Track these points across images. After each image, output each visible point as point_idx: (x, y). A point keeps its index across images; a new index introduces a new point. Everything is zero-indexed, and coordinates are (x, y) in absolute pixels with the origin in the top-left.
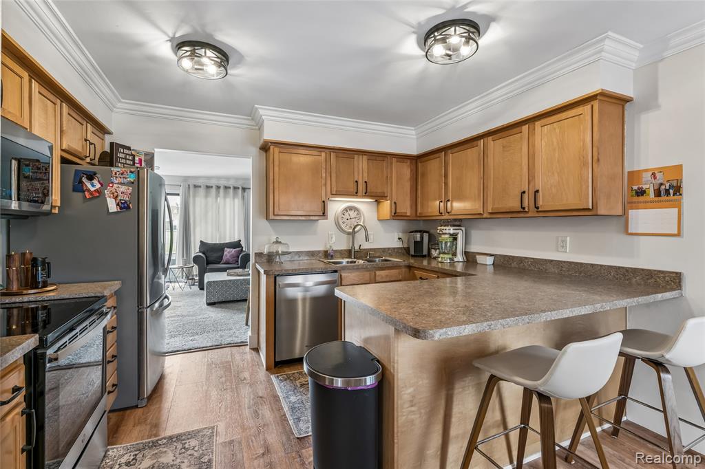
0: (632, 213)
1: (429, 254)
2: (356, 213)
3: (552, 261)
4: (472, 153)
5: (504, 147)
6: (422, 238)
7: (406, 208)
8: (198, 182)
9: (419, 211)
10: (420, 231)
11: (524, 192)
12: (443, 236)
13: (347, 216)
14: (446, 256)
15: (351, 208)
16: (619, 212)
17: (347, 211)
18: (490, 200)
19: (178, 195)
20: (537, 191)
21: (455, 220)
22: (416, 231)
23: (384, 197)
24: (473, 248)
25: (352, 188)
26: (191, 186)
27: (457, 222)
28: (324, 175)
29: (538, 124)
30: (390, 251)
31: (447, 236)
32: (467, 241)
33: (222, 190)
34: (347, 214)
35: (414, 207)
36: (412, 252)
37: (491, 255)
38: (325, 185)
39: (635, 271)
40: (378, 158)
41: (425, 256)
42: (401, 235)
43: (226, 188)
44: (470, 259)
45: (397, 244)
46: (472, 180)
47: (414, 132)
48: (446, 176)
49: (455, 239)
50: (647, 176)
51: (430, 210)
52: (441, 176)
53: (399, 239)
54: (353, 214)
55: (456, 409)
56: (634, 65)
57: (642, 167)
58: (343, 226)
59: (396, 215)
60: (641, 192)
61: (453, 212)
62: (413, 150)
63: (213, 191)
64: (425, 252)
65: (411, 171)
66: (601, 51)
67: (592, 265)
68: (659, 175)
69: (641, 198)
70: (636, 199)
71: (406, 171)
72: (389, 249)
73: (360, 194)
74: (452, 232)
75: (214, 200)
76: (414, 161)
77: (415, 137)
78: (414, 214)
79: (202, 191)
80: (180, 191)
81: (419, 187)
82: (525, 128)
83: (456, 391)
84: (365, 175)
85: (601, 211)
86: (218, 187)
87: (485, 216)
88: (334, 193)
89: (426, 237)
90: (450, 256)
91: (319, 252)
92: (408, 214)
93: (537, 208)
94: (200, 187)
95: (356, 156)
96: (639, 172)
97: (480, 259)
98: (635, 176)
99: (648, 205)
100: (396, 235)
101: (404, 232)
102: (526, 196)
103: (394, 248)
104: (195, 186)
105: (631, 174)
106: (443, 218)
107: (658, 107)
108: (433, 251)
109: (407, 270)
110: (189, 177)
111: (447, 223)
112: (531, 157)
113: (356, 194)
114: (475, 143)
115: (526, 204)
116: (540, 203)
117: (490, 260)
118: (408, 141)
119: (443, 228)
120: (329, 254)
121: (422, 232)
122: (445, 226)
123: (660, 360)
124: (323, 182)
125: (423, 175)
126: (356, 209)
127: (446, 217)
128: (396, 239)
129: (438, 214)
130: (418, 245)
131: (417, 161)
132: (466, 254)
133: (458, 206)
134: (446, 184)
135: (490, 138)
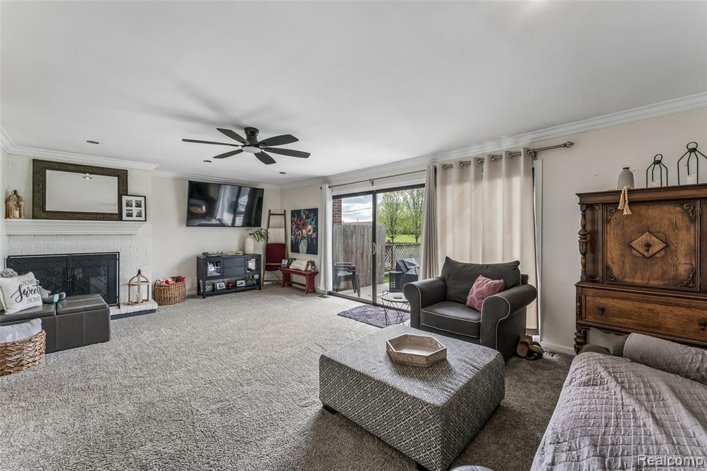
63: (472, 167)
75: (472, 185)
79: (454, 172)
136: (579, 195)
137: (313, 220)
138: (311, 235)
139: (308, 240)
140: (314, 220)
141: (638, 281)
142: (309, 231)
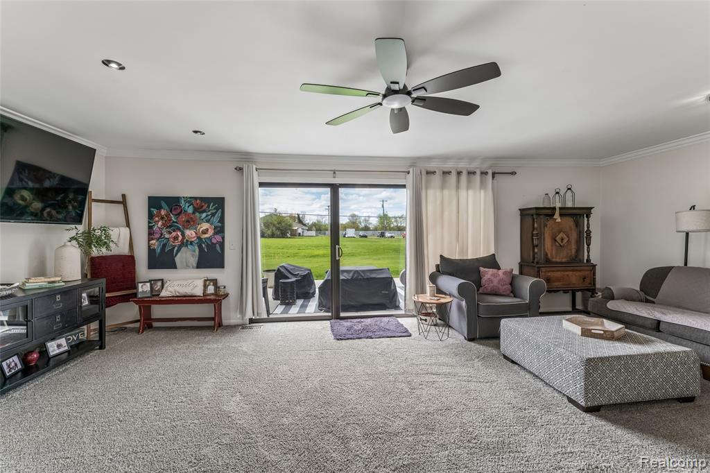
8: (432, 166)
19: (404, 186)
26: (423, 173)
33: (464, 178)
43: (471, 173)
63: (453, 177)
75: (454, 192)
79: (437, 179)
80: (409, 180)
86: (459, 173)
94: (434, 173)
104: (428, 173)
110: (419, 158)
136: (520, 210)
137: (213, 215)
138: (210, 239)
139: (200, 247)
140: (219, 214)
141: (558, 260)
142: (205, 232)
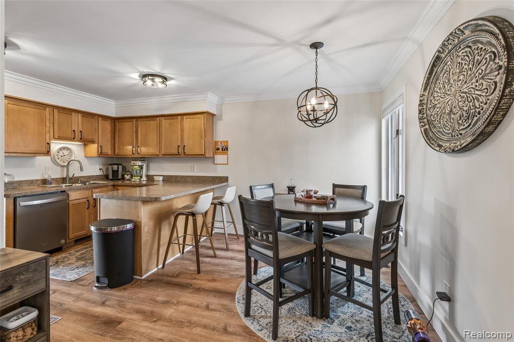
0: (216, 156)
1: (123, 178)
2: (68, 151)
3: (189, 176)
4: (153, 123)
5: (170, 124)
6: (118, 168)
7: (108, 150)
9: (117, 151)
10: (117, 164)
11: (179, 146)
12: (135, 167)
13: (61, 154)
14: (137, 178)
15: (64, 148)
16: (212, 156)
17: (61, 150)
18: (163, 148)
20: (185, 146)
21: (141, 158)
22: (114, 164)
23: (93, 142)
24: (151, 173)
25: (70, 135)
27: (143, 159)
28: (48, 124)
29: (185, 117)
30: (94, 178)
31: (138, 166)
32: (148, 169)
34: (61, 152)
35: (113, 149)
36: (111, 177)
37: (162, 176)
38: (49, 131)
39: (216, 177)
40: (89, 116)
41: (120, 179)
42: (101, 167)
44: (150, 179)
45: (99, 173)
46: (153, 137)
47: (114, 103)
48: (137, 133)
49: (142, 168)
50: (220, 143)
51: (125, 152)
52: (133, 132)
53: (100, 169)
54: (66, 152)
55: (162, 233)
56: (216, 103)
57: (219, 140)
58: (59, 161)
59: (101, 154)
60: (218, 149)
61: (141, 154)
62: (113, 114)
64: (120, 177)
65: (111, 126)
66: (207, 97)
67: (204, 177)
68: (223, 143)
69: (218, 151)
70: (217, 151)
71: (108, 126)
72: (93, 176)
73: (76, 139)
74: (140, 164)
76: (113, 121)
77: (114, 106)
78: (113, 153)
81: (117, 137)
82: (179, 117)
83: (162, 226)
84: (80, 126)
85: (207, 156)
87: (160, 156)
88: (57, 137)
89: (120, 167)
90: (139, 178)
91: (37, 180)
92: (109, 153)
93: (184, 153)
95: (73, 113)
96: (218, 141)
97: (156, 178)
98: (216, 143)
99: (220, 154)
100: (98, 167)
101: (103, 165)
102: (180, 148)
103: (97, 176)
105: (215, 142)
106: (135, 156)
107: (222, 120)
108: (126, 176)
109: (112, 187)
111: (136, 159)
112: (182, 131)
113: (73, 139)
114: (155, 118)
115: (180, 151)
116: (186, 151)
117: (161, 178)
118: (110, 108)
119: (134, 162)
120: (49, 181)
121: (118, 165)
122: (136, 161)
123: (222, 202)
124: (47, 129)
125: (119, 130)
126: (68, 149)
127: (137, 156)
128: (98, 170)
129: (131, 154)
130: (115, 173)
131: (115, 121)
132: (147, 176)
133: (144, 150)
134: (137, 138)
135: (163, 118)
